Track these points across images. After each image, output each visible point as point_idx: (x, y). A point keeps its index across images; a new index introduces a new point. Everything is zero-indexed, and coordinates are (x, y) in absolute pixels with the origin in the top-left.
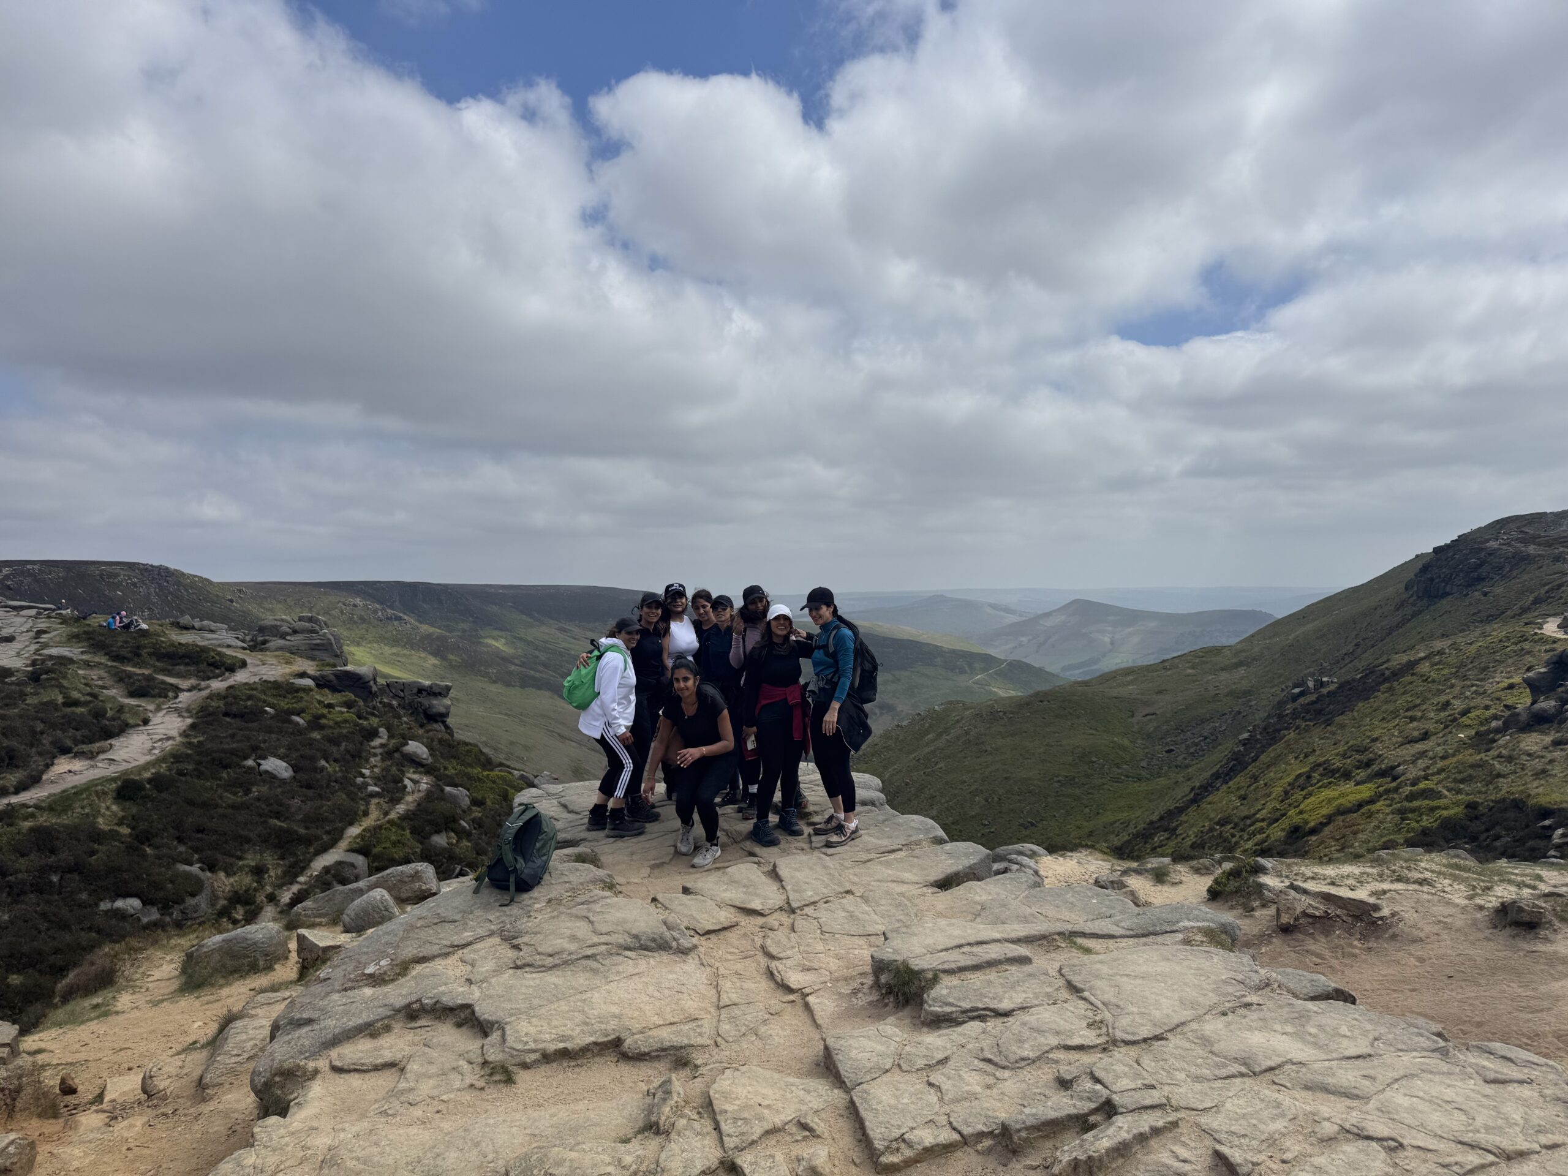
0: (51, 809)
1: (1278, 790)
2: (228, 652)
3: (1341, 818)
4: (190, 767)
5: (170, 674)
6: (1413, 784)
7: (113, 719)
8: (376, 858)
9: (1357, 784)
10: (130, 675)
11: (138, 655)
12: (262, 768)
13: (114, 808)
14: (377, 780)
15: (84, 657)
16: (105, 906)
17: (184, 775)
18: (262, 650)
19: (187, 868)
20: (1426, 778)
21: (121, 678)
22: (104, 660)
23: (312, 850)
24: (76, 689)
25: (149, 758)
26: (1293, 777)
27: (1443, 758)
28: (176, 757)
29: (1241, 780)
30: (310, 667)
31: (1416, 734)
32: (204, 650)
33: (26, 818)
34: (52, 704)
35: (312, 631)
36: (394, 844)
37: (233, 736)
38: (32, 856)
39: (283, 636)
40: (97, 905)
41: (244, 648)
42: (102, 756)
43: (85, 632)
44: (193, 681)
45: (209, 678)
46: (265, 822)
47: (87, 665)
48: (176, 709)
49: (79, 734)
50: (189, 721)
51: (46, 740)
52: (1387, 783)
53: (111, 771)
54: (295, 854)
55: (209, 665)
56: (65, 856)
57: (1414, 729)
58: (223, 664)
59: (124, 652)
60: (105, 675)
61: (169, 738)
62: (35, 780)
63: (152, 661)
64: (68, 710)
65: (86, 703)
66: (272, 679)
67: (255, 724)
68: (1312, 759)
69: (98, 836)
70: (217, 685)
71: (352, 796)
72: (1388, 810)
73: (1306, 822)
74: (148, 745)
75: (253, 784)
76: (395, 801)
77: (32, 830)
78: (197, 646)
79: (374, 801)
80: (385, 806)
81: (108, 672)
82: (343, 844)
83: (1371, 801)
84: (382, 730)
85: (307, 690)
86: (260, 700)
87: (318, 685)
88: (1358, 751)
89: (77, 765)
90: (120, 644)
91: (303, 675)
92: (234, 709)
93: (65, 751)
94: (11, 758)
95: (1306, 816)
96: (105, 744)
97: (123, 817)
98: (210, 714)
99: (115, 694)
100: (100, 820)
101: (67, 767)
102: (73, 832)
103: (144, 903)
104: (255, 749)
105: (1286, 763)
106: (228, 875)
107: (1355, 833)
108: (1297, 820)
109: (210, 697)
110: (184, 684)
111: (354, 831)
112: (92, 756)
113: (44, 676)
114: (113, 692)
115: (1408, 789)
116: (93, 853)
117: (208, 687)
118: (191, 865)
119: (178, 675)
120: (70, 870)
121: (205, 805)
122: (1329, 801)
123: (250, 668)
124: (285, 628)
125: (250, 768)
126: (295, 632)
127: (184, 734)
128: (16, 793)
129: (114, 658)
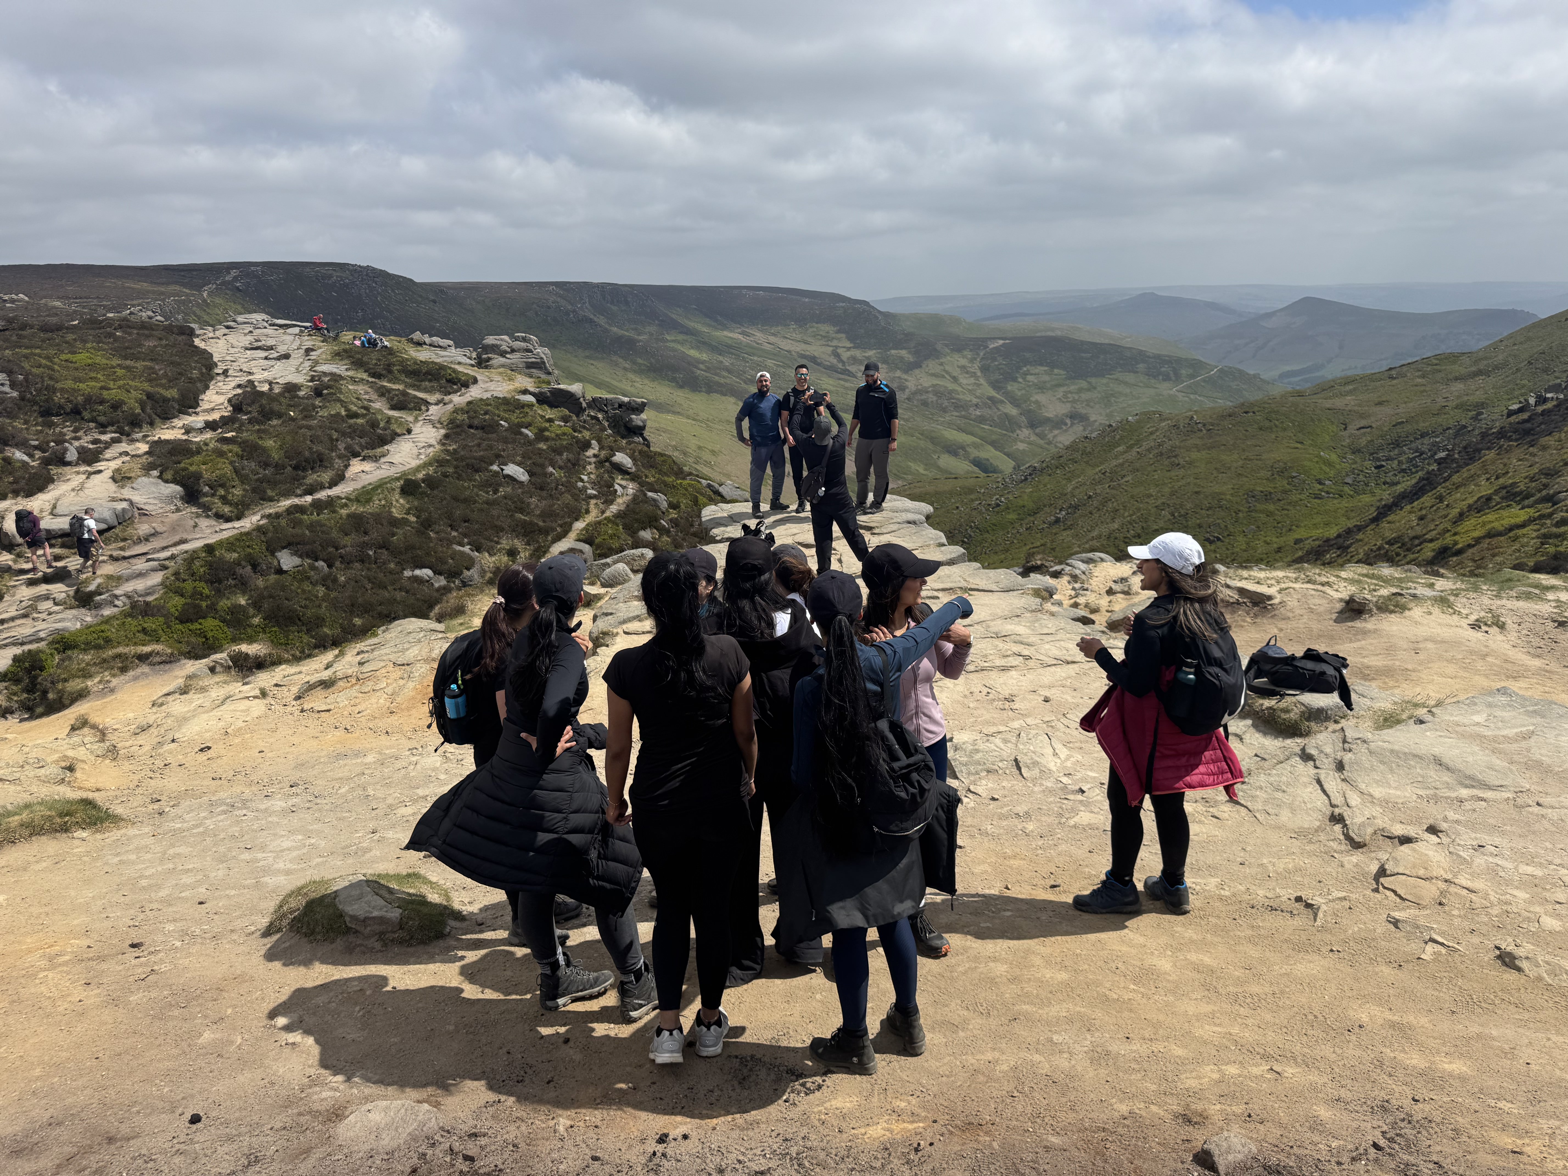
0: (356, 500)
1: (1456, 512)
2: (460, 368)
3: (1488, 541)
4: (451, 470)
5: (419, 389)
7: (385, 429)
8: (598, 546)
9: (1523, 508)
10: (389, 391)
11: (390, 372)
12: (505, 472)
13: (401, 501)
14: (594, 484)
15: (350, 373)
16: (407, 573)
17: (447, 476)
18: (486, 367)
19: (461, 548)
21: (383, 393)
22: (365, 376)
23: (550, 538)
24: (353, 403)
25: (418, 462)
26: (1475, 498)
28: (438, 462)
29: (1427, 500)
30: (528, 384)
32: (442, 367)
33: (341, 507)
34: (339, 416)
35: (528, 351)
36: (611, 537)
37: (479, 445)
38: (353, 536)
39: (503, 354)
40: (402, 573)
41: (473, 366)
42: (383, 460)
43: (345, 351)
44: (437, 396)
45: (450, 394)
46: (512, 516)
47: (354, 381)
48: (430, 420)
49: (363, 441)
50: (443, 432)
51: (341, 446)
52: (1544, 509)
53: (392, 472)
54: (538, 542)
55: (448, 381)
56: (375, 536)
58: (459, 380)
59: (380, 369)
60: (370, 390)
61: (430, 446)
62: (341, 477)
63: (403, 377)
64: (352, 421)
65: (364, 416)
66: (501, 396)
67: (494, 435)
69: (395, 523)
70: (458, 399)
71: (576, 498)
72: (1534, 534)
73: (1456, 544)
74: (415, 451)
75: (500, 485)
76: (609, 502)
77: (348, 516)
78: (436, 363)
79: (593, 502)
80: (602, 506)
81: (371, 387)
82: (572, 535)
83: (1523, 526)
84: (593, 442)
85: (530, 406)
86: (494, 414)
87: (538, 401)
89: (367, 466)
90: (374, 362)
91: (525, 392)
92: (476, 422)
93: (356, 455)
94: (321, 461)
96: (383, 450)
97: (410, 509)
98: (458, 426)
99: (381, 407)
100: (394, 510)
101: (360, 468)
102: (377, 519)
103: (435, 572)
104: (498, 456)
105: (1476, 485)
106: (490, 555)
107: (1494, 556)
109: (456, 411)
110: (432, 398)
111: (579, 525)
112: (376, 459)
113: (325, 392)
114: (379, 405)
116: (393, 535)
117: (451, 401)
118: (464, 546)
119: (426, 390)
120: (380, 548)
121: (466, 501)
122: (1485, 524)
123: (481, 384)
124: (504, 347)
125: (496, 473)
126: (513, 351)
127: (441, 442)
128: (330, 488)
129: (373, 375)
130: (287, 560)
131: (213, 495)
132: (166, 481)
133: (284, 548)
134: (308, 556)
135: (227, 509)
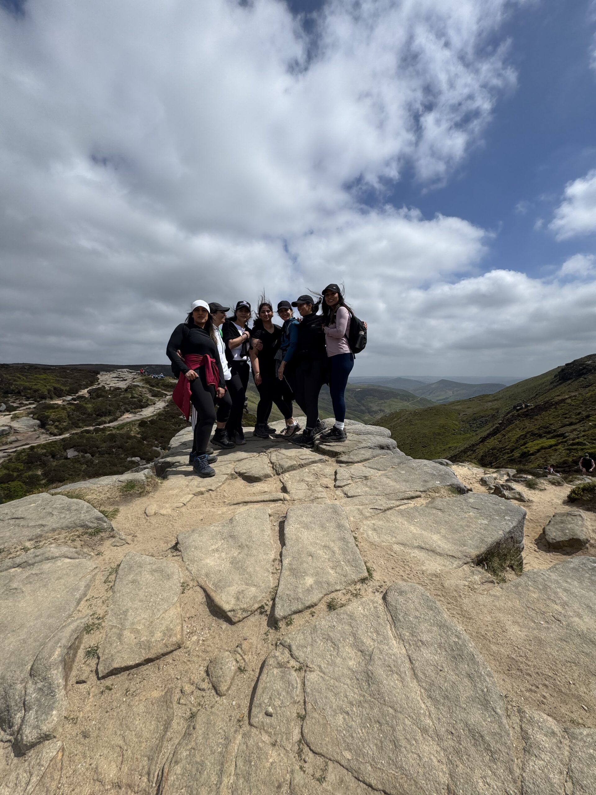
0: (117, 428)
1: (514, 439)
3: (543, 450)
4: (164, 418)
5: (166, 390)
6: (573, 440)
7: (145, 403)
9: (548, 439)
10: (154, 390)
11: (157, 385)
13: (137, 429)
15: (143, 385)
16: (129, 459)
17: (161, 420)
19: (156, 448)
20: (578, 438)
21: (151, 391)
22: (148, 386)
24: (136, 394)
25: (152, 414)
26: (519, 435)
27: (584, 431)
28: (159, 414)
31: (567, 423)
33: (109, 431)
34: (127, 398)
38: (108, 443)
40: (126, 459)
42: (138, 413)
47: (143, 387)
48: (164, 401)
49: (133, 407)
50: (167, 404)
51: (123, 408)
52: (561, 439)
53: (139, 418)
56: (118, 443)
57: (567, 421)
59: (154, 384)
61: (159, 409)
62: (115, 419)
63: (162, 387)
64: (132, 399)
65: (137, 398)
68: (526, 430)
69: (130, 437)
72: (563, 449)
73: (529, 451)
74: (153, 411)
77: (109, 434)
81: (148, 389)
83: (556, 445)
88: (544, 428)
89: (130, 416)
93: (128, 411)
94: (110, 413)
95: (528, 449)
96: (140, 410)
97: (139, 432)
99: (149, 396)
100: (132, 433)
101: (128, 416)
102: (122, 435)
103: (141, 459)
105: (516, 431)
107: (550, 456)
108: (525, 450)
112: (135, 413)
113: (129, 390)
114: (148, 395)
115: (571, 442)
116: (127, 443)
118: (158, 447)
119: (168, 391)
120: (119, 448)
122: (538, 444)
127: (164, 408)
128: (109, 423)
129: (151, 386)
130: (71, 453)
131: (52, 425)
132: (34, 419)
133: (71, 448)
134: (82, 452)
135: (56, 431)
